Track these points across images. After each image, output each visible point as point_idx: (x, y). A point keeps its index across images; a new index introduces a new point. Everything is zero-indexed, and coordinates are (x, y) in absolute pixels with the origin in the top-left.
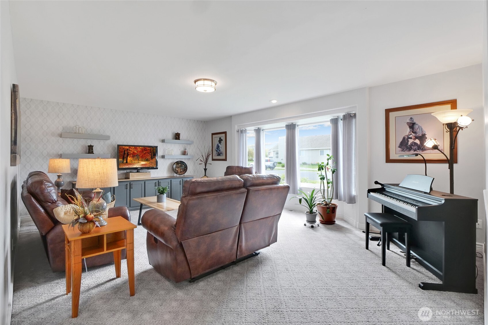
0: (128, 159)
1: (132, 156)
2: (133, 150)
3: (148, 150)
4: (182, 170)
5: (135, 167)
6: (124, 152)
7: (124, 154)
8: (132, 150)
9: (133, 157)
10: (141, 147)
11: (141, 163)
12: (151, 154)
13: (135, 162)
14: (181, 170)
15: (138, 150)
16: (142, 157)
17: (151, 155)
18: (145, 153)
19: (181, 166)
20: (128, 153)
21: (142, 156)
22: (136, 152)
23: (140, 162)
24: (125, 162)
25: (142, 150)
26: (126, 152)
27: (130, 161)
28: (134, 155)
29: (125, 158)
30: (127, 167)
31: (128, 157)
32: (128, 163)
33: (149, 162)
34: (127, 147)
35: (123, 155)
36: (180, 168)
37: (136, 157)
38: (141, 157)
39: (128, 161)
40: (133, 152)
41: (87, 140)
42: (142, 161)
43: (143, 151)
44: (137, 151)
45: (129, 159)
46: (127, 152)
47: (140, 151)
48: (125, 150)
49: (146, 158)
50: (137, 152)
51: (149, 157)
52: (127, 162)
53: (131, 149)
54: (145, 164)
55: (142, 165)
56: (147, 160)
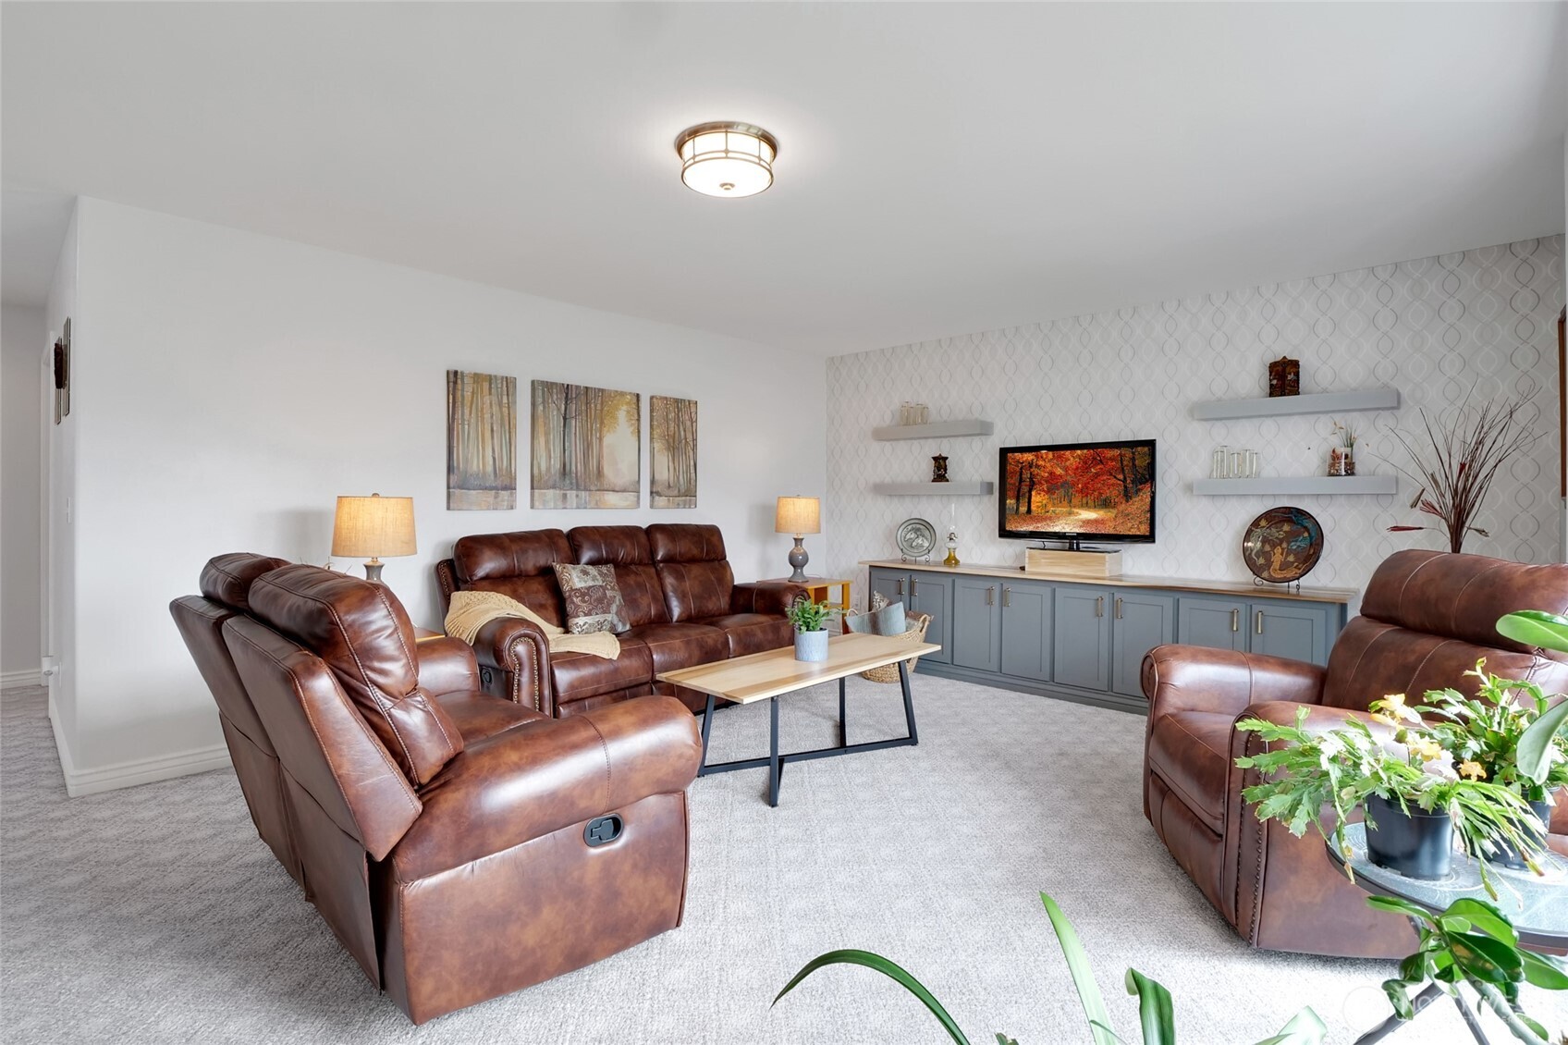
0: (1033, 499)
1: (1045, 487)
2: (1048, 465)
3: (1112, 459)
4: (1291, 558)
5: (1057, 529)
6: (1021, 474)
7: (1021, 481)
8: (1047, 463)
9: (1049, 491)
10: (1079, 452)
11: (1081, 517)
12: (1121, 477)
13: (1058, 510)
14: (1288, 554)
15: (1068, 463)
16: (1085, 492)
17: (1124, 480)
18: (1097, 475)
19: (1291, 537)
20: (1031, 479)
21: (1085, 485)
22: (1059, 471)
23: (1076, 510)
24: (1023, 509)
25: (1085, 466)
26: (1026, 475)
27: (1038, 507)
28: (1054, 485)
29: (1024, 494)
30: (1031, 528)
31: (1033, 493)
32: (1034, 514)
33: (1115, 511)
34: (1029, 457)
35: (1017, 484)
36: (1284, 545)
37: (1062, 491)
38: (1081, 491)
39: (1033, 508)
40: (1051, 473)
41: (939, 440)
42: (1086, 506)
43: (1088, 469)
44: (1066, 469)
45: (1038, 499)
46: (1029, 475)
47: (1077, 468)
48: (1021, 469)
49: (1101, 494)
50: (1063, 473)
51: (1113, 493)
52: (1029, 511)
53: (1041, 463)
54: (1096, 521)
55: (1087, 522)
56: (1105, 504)
